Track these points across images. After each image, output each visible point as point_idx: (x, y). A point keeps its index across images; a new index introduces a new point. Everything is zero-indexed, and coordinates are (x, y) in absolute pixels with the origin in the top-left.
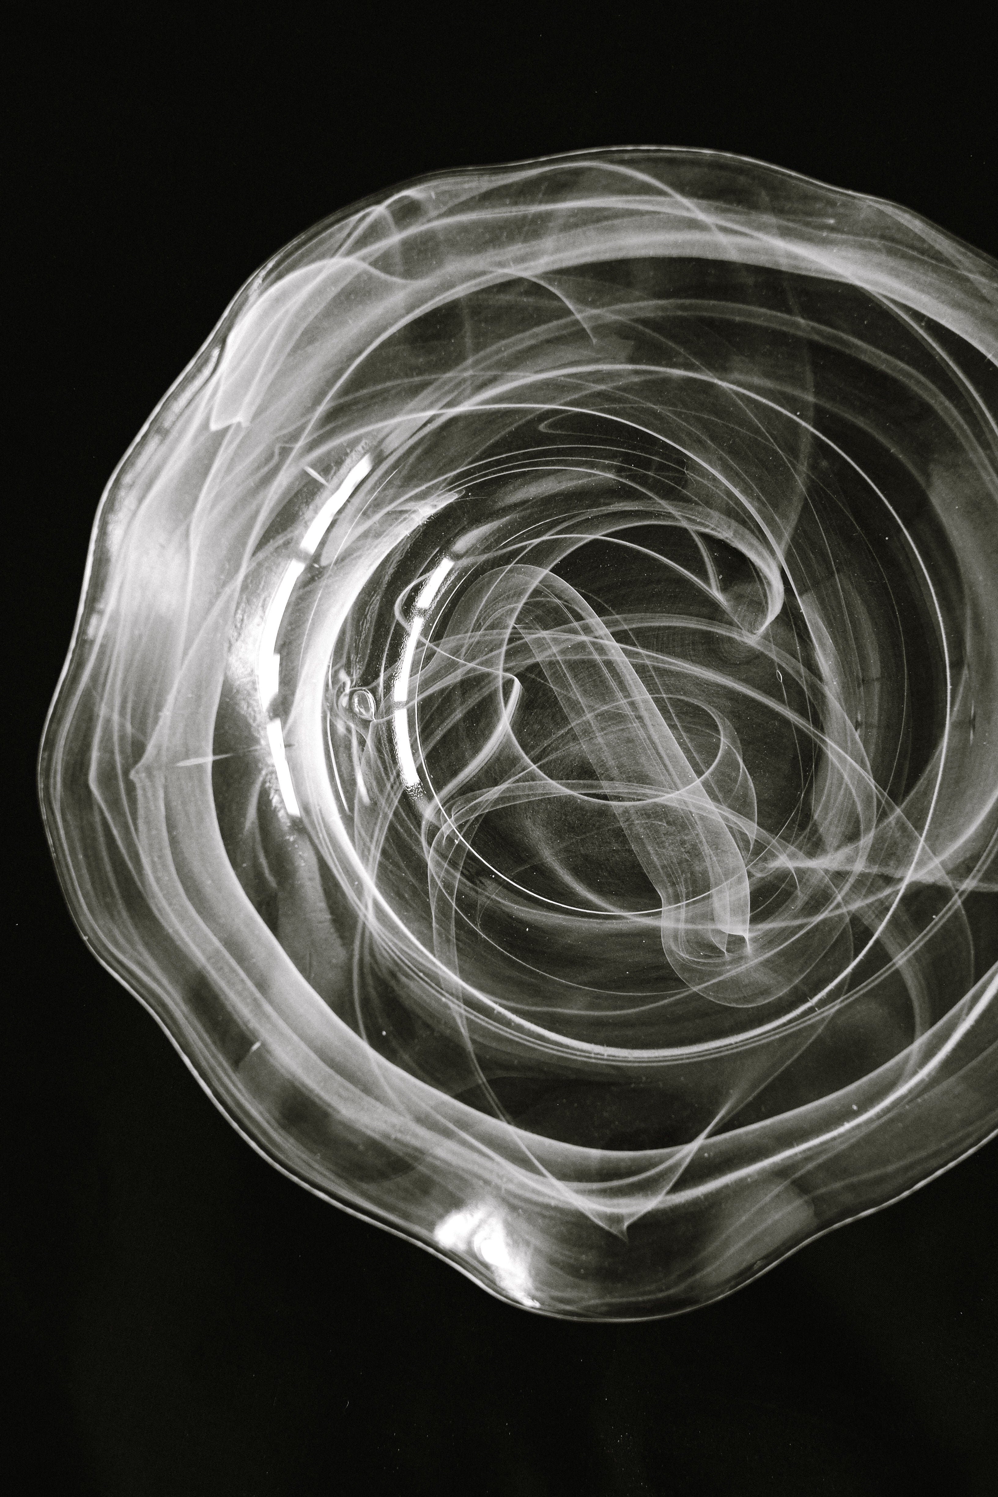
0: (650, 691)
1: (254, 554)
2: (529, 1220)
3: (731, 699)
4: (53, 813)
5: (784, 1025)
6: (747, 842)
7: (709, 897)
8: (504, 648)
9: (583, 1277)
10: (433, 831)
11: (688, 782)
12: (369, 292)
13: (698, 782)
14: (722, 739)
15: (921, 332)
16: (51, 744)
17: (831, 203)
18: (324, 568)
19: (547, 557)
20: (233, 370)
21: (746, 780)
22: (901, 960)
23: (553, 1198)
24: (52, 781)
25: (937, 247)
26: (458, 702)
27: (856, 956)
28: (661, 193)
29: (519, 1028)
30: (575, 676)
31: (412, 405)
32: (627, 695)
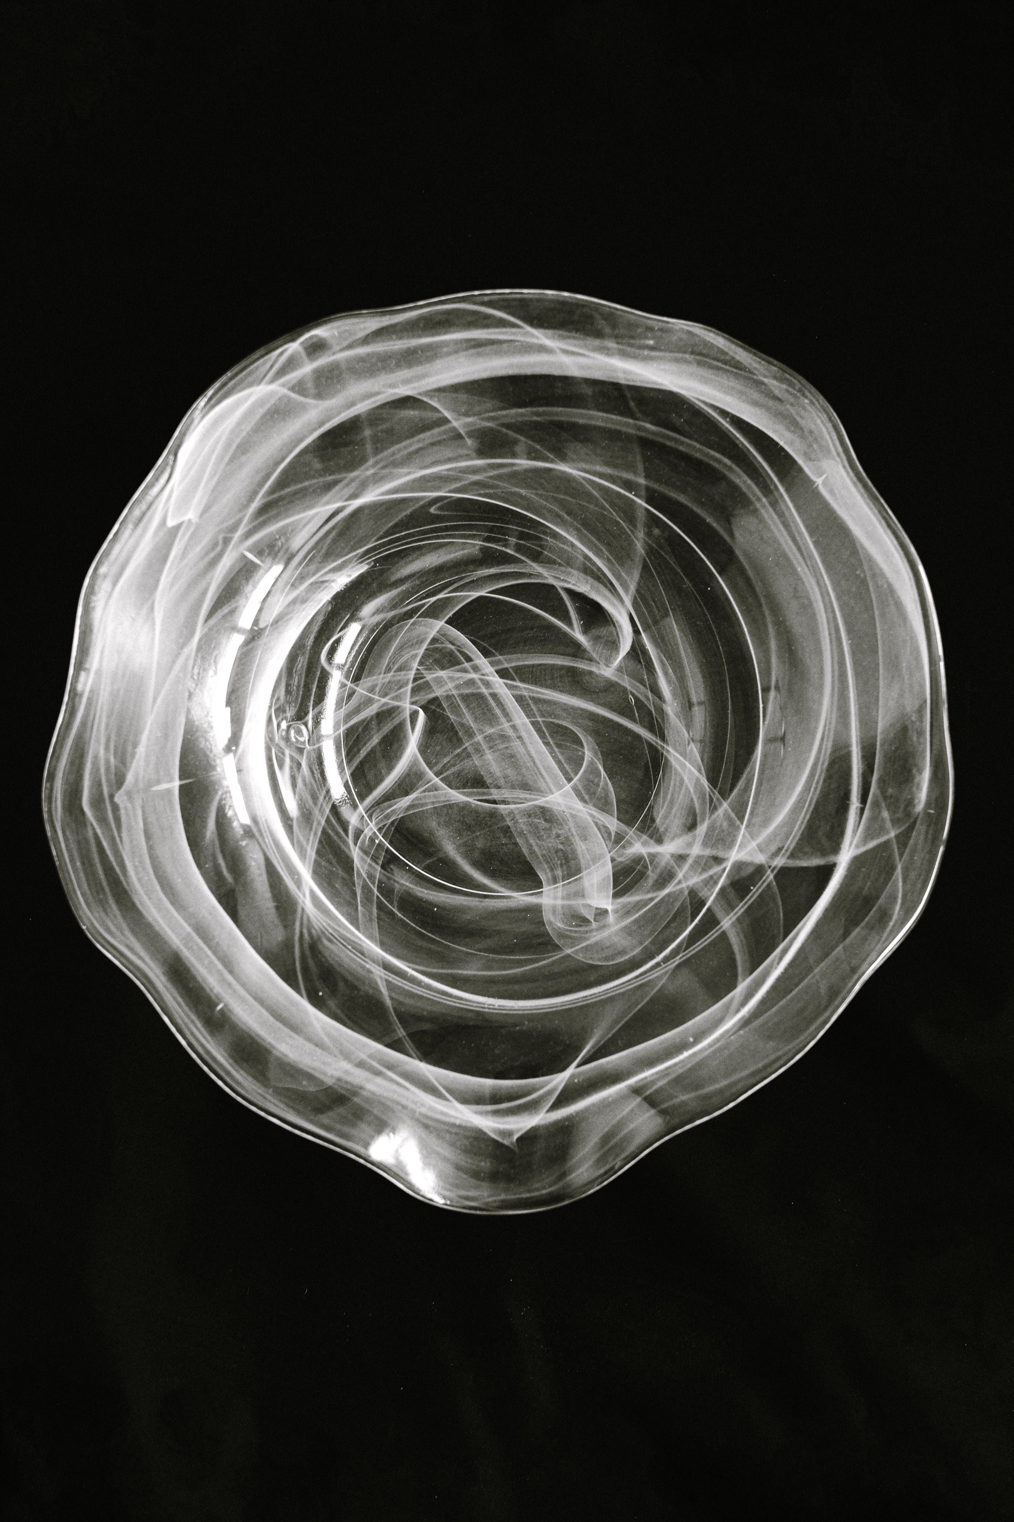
0: (528, 716)
1: (206, 621)
2: (439, 1136)
3: (593, 720)
4: (55, 831)
5: (637, 977)
6: (610, 834)
7: (580, 878)
8: (410, 686)
9: (483, 1180)
10: (358, 833)
11: (561, 787)
12: (289, 412)
13: (568, 787)
14: (586, 752)
15: (727, 426)
16: (52, 777)
17: (650, 329)
18: (262, 629)
19: (442, 611)
20: (183, 478)
21: (607, 784)
22: (727, 923)
23: (457, 1118)
24: (53, 805)
25: (737, 358)
26: (375, 730)
27: (692, 921)
28: (514, 325)
29: (428, 987)
30: (468, 706)
31: (326, 498)
32: (510, 720)
